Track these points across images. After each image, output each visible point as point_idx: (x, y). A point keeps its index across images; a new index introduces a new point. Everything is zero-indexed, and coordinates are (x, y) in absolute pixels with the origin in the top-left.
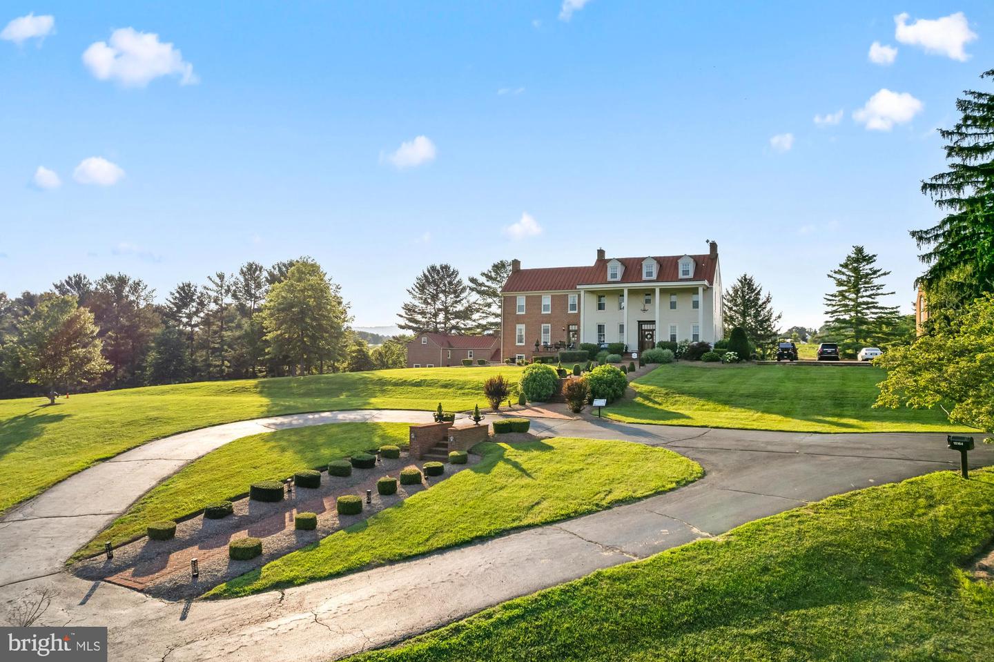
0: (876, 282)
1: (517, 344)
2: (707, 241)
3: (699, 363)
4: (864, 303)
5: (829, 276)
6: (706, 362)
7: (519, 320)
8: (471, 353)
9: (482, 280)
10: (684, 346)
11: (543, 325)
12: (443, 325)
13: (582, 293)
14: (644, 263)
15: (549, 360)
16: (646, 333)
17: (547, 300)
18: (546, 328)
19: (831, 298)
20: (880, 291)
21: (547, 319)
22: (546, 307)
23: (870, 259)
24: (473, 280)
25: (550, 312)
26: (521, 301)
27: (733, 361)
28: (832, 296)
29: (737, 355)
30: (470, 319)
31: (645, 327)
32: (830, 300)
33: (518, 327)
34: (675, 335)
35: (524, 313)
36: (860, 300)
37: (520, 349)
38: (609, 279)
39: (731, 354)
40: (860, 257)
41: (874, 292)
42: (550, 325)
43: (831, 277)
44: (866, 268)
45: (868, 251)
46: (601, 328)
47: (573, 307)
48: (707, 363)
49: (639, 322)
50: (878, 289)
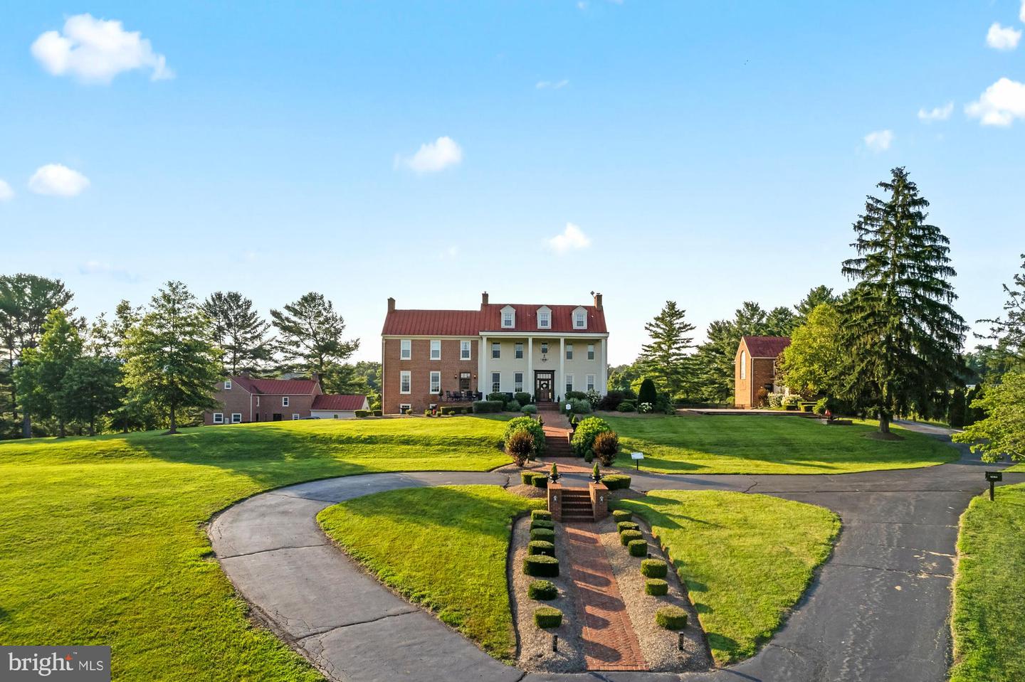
0: (683, 335)
1: (402, 392)
2: (592, 293)
3: (617, 414)
4: (674, 354)
5: (646, 328)
6: (623, 412)
7: (404, 365)
8: (286, 399)
9: (286, 314)
10: (593, 397)
11: (431, 372)
12: (232, 367)
13: (485, 339)
14: (538, 312)
15: (462, 411)
16: (542, 383)
17: (436, 345)
18: (434, 375)
19: (647, 349)
20: (688, 344)
21: (436, 365)
22: (435, 353)
23: (680, 315)
24: (275, 314)
25: (440, 359)
26: (406, 344)
27: (648, 411)
28: (648, 347)
29: (651, 406)
30: (271, 359)
31: (540, 376)
32: (648, 351)
33: (403, 373)
34: (571, 385)
35: (410, 359)
36: (671, 351)
37: (406, 398)
38: (503, 326)
39: (646, 405)
40: (672, 312)
41: (684, 344)
42: (440, 372)
43: (648, 329)
44: (677, 323)
45: (679, 307)
46: (496, 377)
47: (466, 354)
48: (624, 414)
49: (536, 371)
50: (687, 342)
